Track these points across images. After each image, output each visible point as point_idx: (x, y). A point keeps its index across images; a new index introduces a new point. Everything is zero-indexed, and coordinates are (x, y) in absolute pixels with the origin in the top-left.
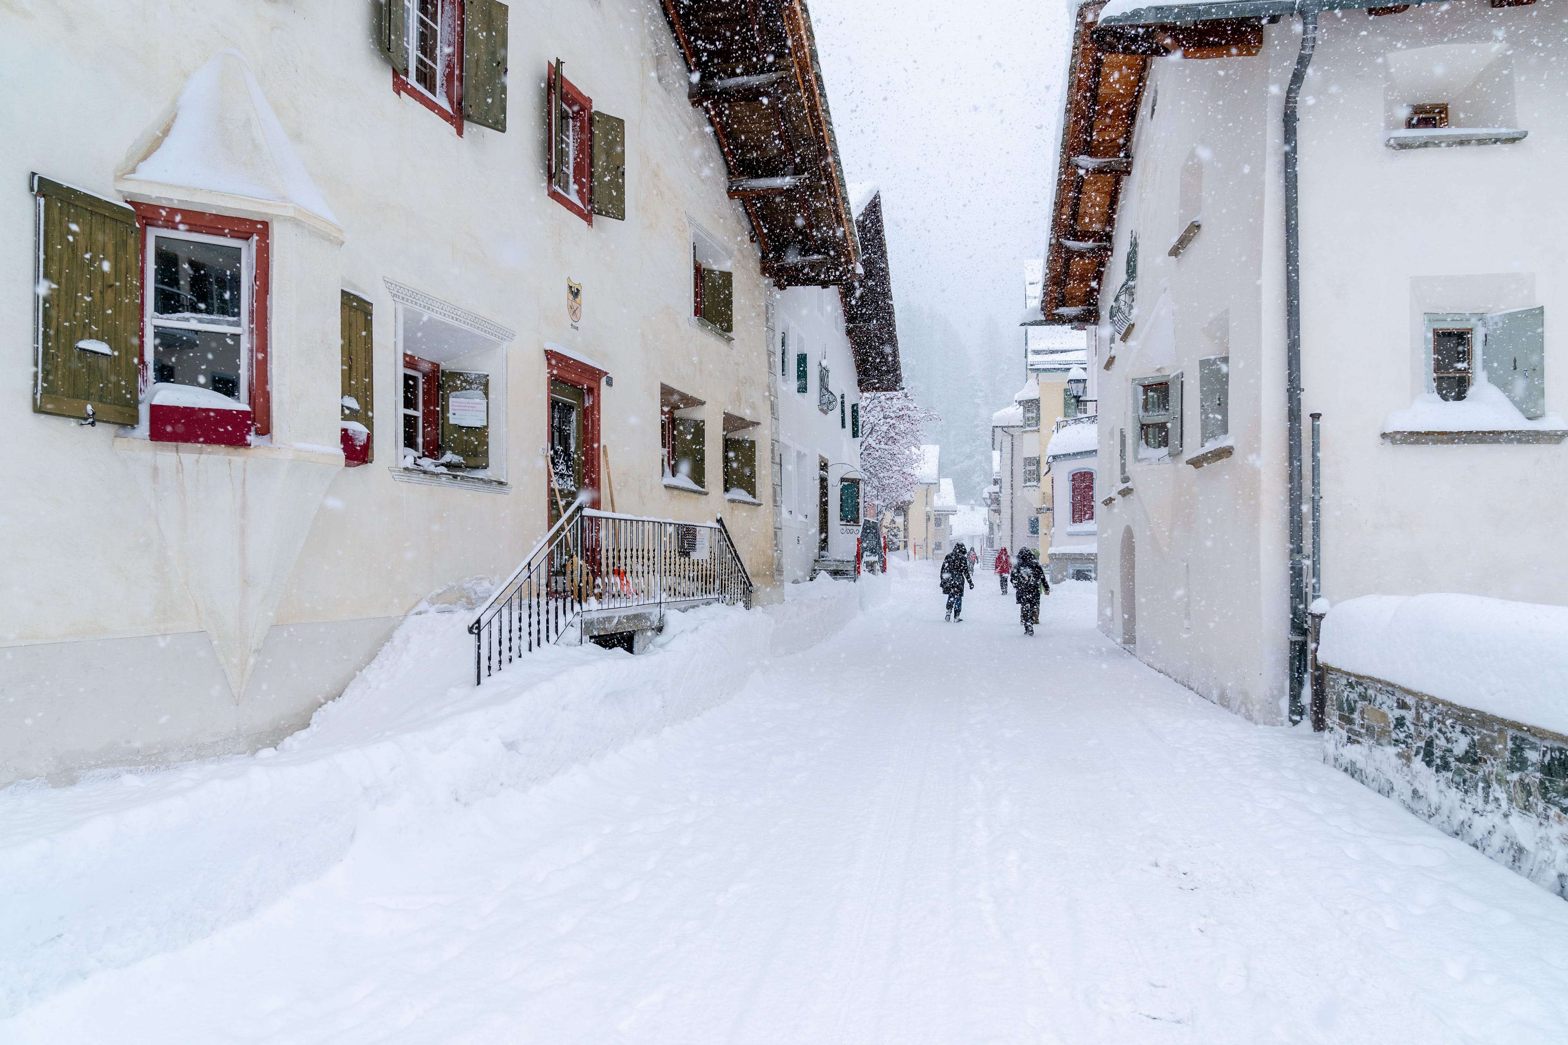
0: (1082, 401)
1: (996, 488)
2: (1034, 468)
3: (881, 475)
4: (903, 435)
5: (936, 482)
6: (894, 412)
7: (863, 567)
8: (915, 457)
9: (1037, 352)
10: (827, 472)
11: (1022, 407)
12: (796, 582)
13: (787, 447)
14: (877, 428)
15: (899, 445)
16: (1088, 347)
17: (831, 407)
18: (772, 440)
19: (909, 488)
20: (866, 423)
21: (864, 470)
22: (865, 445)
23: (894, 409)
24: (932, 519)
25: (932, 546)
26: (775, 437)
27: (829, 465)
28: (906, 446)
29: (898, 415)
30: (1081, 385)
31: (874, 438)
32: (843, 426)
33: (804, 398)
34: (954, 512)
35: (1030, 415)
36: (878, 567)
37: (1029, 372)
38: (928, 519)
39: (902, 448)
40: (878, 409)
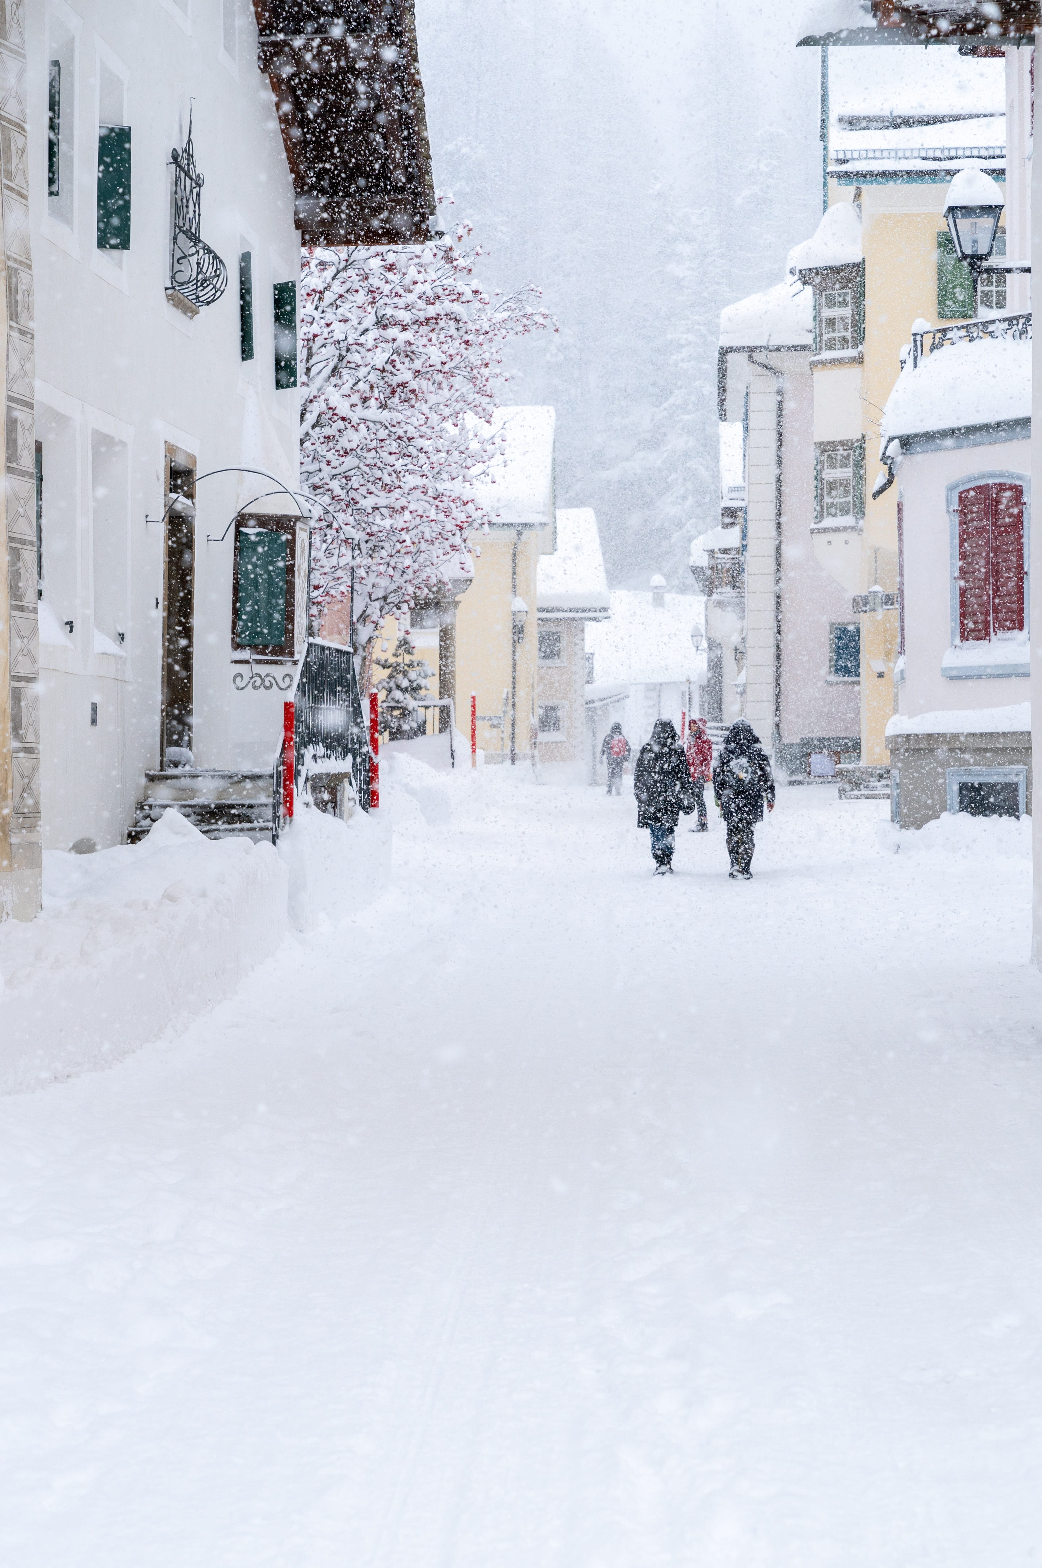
0: (989, 271)
1: (732, 538)
2: (847, 473)
3: (367, 503)
4: (439, 377)
5: (544, 519)
6: (407, 307)
7: (302, 795)
8: (474, 446)
9: (852, 123)
10: (190, 496)
11: (809, 289)
12: (83, 847)
13: (62, 419)
14: (355, 358)
15: (425, 408)
16: (1011, 107)
17: (206, 293)
18: (10, 399)
19: (457, 540)
20: (319, 341)
21: (315, 487)
22: (316, 409)
23: (411, 298)
24: (532, 633)
25: (528, 720)
26: (19, 390)
27: (198, 474)
28: (447, 412)
29: (422, 316)
30: (987, 222)
31: (346, 389)
32: (247, 351)
33: (120, 266)
34: (599, 613)
35: (836, 312)
36: (350, 792)
37: (833, 182)
38: (518, 631)
39: (434, 418)
40: (361, 298)
